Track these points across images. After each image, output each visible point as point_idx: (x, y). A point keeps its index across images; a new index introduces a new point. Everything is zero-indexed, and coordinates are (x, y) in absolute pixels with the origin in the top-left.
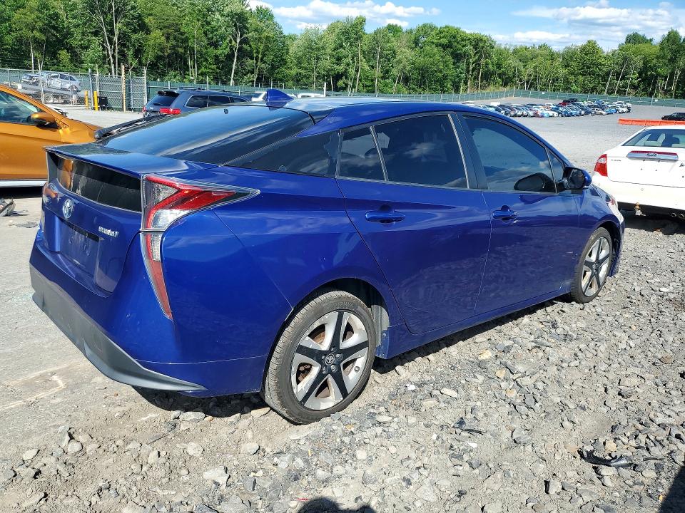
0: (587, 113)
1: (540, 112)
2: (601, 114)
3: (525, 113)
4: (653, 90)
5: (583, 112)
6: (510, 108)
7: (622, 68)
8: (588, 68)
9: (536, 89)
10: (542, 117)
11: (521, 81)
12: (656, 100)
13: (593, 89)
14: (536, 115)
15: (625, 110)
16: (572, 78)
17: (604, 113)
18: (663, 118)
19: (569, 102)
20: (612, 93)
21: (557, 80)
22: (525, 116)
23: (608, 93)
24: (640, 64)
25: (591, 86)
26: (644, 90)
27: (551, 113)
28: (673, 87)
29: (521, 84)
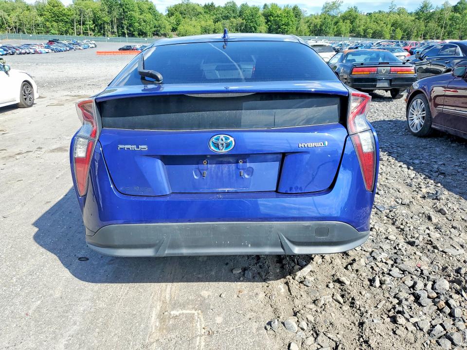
0: (71, 49)
1: (38, 50)
2: (80, 49)
3: (28, 51)
4: (104, 32)
5: (68, 49)
6: (14, 48)
7: (81, 17)
8: (58, 17)
9: (24, 32)
10: (41, 53)
11: (9, 27)
12: (109, 39)
13: (67, 32)
14: (36, 52)
15: (93, 46)
16: (48, 24)
17: (81, 48)
18: (119, 50)
19: (53, 41)
20: (80, 34)
21: (38, 25)
22: (28, 54)
23: (77, 34)
24: (91, 14)
25: (64, 29)
26: (99, 32)
27: (47, 50)
28: (115, 30)
29: (11, 30)
